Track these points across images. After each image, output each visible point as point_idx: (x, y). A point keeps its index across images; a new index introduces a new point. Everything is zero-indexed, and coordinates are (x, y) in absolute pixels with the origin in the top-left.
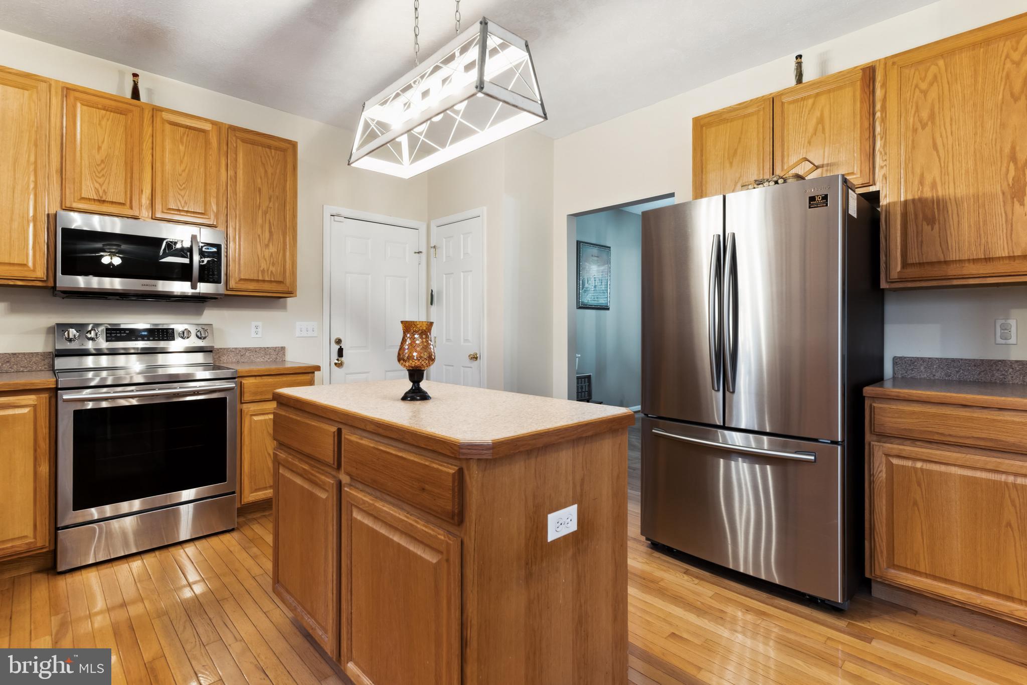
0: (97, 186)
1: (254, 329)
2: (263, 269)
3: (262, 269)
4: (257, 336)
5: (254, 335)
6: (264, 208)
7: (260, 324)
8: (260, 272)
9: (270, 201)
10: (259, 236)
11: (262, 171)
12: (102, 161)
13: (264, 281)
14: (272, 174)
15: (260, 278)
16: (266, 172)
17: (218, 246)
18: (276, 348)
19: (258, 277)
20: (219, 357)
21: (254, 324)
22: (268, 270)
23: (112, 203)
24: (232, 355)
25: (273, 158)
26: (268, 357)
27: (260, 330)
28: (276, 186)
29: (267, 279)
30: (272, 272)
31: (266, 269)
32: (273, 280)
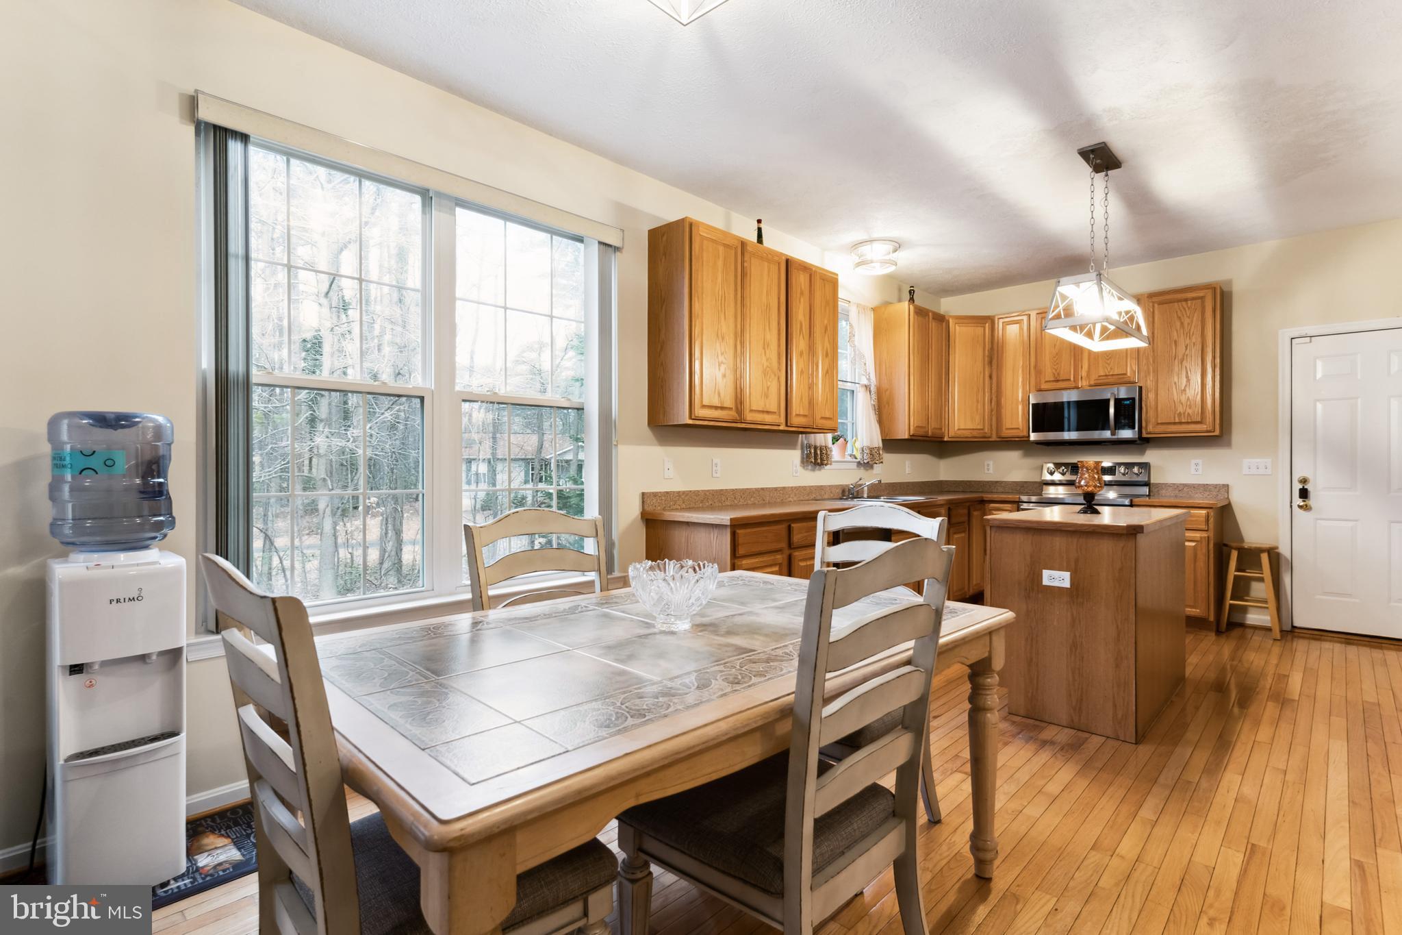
0: (1054, 370)
1: (1193, 467)
2: (1180, 413)
3: (1178, 412)
4: (1197, 473)
5: (1193, 472)
6: (1180, 357)
7: (1200, 461)
8: (1176, 415)
9: (1186, 349)
10: (1175, 383)
11: (1178, 324)
12: (1057, 354)
13: (1181, 423)
14: (1188, 324)
15: (1177, 420)
16: (1182, 324)
17: (1133, 399)
18: (1217, 485)
19: (1175, 419)
20: (1158, 491)
21: (1194, 462)
22: (1184, 413)
23: (1063, 380)
24: (1170, 489)
25: (1189, 309)
26: (1208, 493)
27: (1200, 467)
28: (1193, 334)
29: (1183, 421)
30: (1188, 413)
31: (1182, 412)
32: (1189, 421)
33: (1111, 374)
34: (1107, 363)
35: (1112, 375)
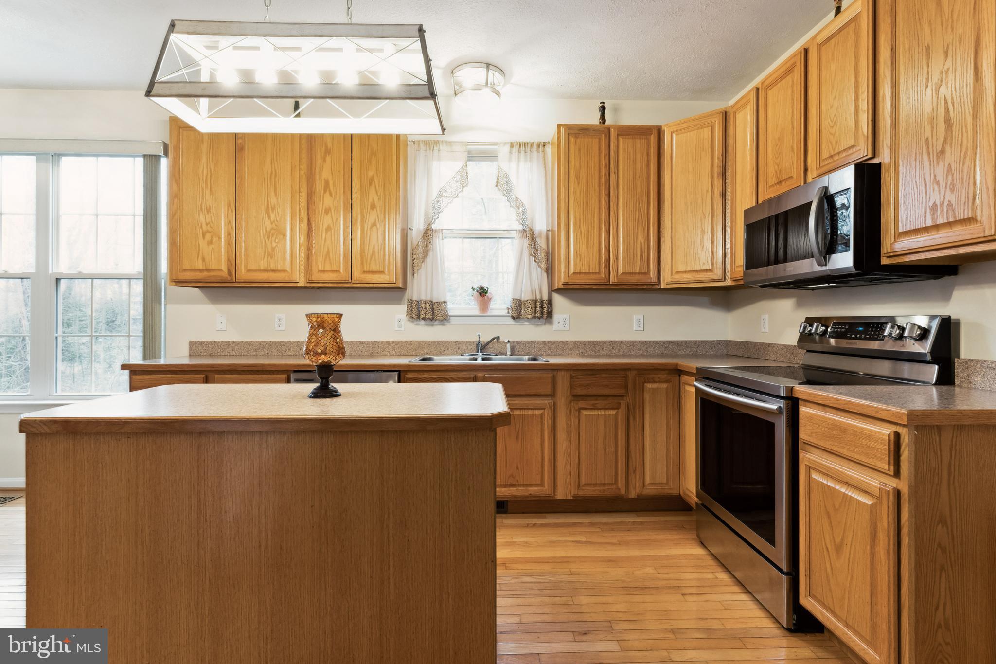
33: (836, 151)
34: (831, 134)
35: (839, 153)
